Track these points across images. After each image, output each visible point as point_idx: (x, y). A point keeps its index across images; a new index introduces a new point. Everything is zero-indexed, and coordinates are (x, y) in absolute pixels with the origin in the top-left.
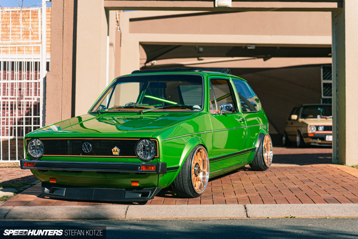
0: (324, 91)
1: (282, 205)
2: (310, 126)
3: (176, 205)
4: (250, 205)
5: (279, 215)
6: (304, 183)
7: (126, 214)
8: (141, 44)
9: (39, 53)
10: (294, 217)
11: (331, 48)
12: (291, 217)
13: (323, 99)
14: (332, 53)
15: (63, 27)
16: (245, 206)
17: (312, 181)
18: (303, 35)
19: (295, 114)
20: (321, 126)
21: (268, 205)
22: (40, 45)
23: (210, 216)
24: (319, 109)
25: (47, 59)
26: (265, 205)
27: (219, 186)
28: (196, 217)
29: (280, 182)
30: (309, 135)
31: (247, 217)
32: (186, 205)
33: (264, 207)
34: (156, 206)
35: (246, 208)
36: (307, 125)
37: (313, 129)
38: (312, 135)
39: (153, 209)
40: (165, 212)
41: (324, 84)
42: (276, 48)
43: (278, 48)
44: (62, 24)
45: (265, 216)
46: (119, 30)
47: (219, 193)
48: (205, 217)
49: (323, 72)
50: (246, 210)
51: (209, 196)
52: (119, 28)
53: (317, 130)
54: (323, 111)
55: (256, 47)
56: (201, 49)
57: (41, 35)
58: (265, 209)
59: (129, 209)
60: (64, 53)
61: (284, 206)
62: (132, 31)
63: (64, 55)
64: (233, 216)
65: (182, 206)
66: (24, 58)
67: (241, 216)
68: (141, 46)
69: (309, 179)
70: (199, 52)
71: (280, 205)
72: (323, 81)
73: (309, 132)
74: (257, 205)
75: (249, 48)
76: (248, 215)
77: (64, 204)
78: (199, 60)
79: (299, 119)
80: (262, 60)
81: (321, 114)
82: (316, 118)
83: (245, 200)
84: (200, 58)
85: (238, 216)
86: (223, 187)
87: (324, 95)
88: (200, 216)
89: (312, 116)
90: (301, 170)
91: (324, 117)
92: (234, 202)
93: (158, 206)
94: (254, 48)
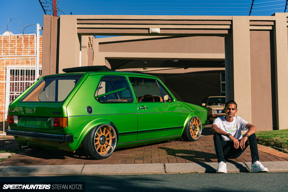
0: (222, 88)
1: (189, 163)
2: (213, 110)
3: (117, 165)
4: (168, 164)
5: (187, 171)
6: (206, 148)
7: (82, 171)
8: (106, 58)
9: (35, 65)
10: (197, 172)
11: (224, 61)
12: (195, 172)
13: (222, 93)
14: (225, 63)
15: (50, 46)
16: (164, 164)
17: (212, 147)
18: (208, 53)
19: (204, 103)
20: (221, 110)
21: (180, 163)
22: (35, 58)
23: (140, 172)
24: (219, 99)
25: (39, 68)
26: (178, 164)
27: (149, 151)
28: (130, 172)
29: (191, 147)
30: (213, 116)
31: (165, 172)
32: (124, 165)
33: (177, 165)
34: (103, 165)
35: (165, 166)
36: (212, 109)
37: (215, 112)
38: (215, 116)
39: (101, 167)
40: (109, 170)
41: (222, 84)
42: (192, 61)
43: (194, 61)
44: (50, 44)
45: (178, 171)
46: (92, 50)
47: (148, 155)
48: (137, 172)
49: (222, 77)
50: (164, 168)
51: (141, 158)
52: (92, 49)
53: (218, 113)
54: (221, 101)
55: (179, 61)
56: (146, 62)
57: (36, 51)
58: (178, 166)
59: (84, 168)
60: (51, 63)
61: (191, 164)
62: (100, 50)
63: (51, 65)
64: (156, 172)
65: (121, 165)
66: (25, 67)
67: (161, 172)
68: (106, 60)
69: (210, 145)
70: (144, 64)
71: (188, 163)
72: (222, 82)
73: (213, 114)
74: (173, 164)
75: (174, 61)
76: (166, 171)
77: (40, 164)
78: (144, 69)
79: (206, 106)
80: (183, 69)
81: (220, 103)
82: (217, 105)
83: (165, 160)
84: (145, 68)
85: (159, 172)
86: (152, 151)
87: (222, 91)
88: (133, 172)
89: (215, 104)
90: (205, 138)
91: (222, 104)
92: (158, 162)
93: (105, 165)
94: (178, 61)
